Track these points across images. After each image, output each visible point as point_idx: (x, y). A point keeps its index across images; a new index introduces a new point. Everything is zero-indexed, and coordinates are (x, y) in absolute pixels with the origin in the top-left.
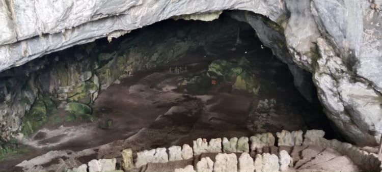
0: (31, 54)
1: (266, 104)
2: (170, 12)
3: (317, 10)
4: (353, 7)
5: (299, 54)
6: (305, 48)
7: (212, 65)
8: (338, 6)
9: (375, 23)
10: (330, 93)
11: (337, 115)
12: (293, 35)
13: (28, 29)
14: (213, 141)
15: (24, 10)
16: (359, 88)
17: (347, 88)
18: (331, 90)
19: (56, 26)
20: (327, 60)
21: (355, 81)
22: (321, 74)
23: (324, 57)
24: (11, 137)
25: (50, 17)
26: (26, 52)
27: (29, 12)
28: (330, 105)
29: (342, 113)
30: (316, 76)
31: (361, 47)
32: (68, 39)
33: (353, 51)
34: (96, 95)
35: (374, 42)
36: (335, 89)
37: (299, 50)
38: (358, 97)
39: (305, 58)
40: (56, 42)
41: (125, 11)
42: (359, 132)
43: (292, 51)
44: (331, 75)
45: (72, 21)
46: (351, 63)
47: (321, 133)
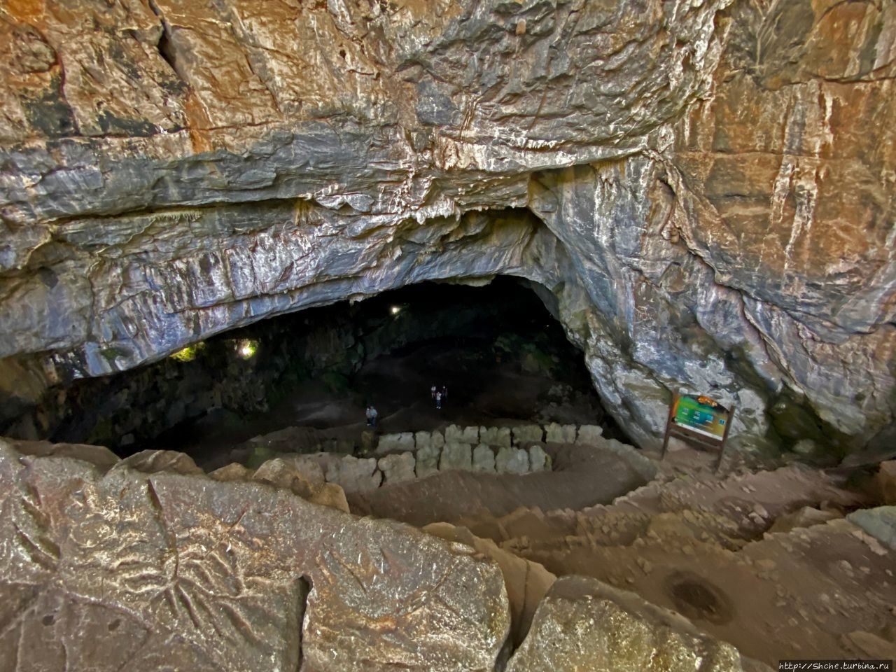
0: (252, 314)
1: (559, 392)
2: (418, 275)
3: (582, 279)
4: (620, 278)
5: (571, 331)
6: (577, 324)
7: (500, 339)
8: (604, 276)
9: (649, 298)
10: (603, 380)
11: (615, 408)
12: (565, 308)
13: (246, 288)
14: (468, 429)
15: (241, 268)
16: (635, 376)
17: (622, 375)
18: (604, 377)
19: (276, 287)
20: (598, 340)
21: (632, 368)
22: (591, 357)
23: (594, 337)
24: (254, 407)
25: (268, 277)
26: (248, 312)
27: (247, 271)
28: (605, 395)
29: (619, 406)
30: (587, 359)
31: (635, 326)
32: (296, 300)
33: (627, 330)
34: (359, 365)
35: (649, 321)
36: (609, 376)
37: (572, 326)
38: (635, 388)
39: (577, 336)
40: (282, 304)
41: (358, 273)
42: (642, 431)
43: (564, 326)
44: (603, 358)
45: (293, 282)
46: (626, 346)
47: (599, 430)
